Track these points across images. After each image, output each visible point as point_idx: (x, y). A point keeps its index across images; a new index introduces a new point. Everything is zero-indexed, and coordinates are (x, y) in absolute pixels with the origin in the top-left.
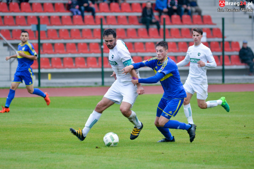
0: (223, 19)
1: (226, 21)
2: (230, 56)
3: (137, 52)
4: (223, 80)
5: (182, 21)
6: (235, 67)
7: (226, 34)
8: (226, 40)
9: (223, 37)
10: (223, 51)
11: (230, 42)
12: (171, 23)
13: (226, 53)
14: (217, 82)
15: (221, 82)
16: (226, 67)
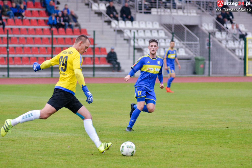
0: (94, 32)
1: (96, 33)
2: (99, 58)
3: (33, 54)
4: (94, 75)
5: (66, 32)
6: (103, 66)
7: (96, 42)
8: (96, 46)
9: (94, 44)
10: (94, 54)
11: (99, 48)
12: (58, 33)
13: (96, 56)
14: (90, 76)
15: (92, 76)
16: (96, 66)
